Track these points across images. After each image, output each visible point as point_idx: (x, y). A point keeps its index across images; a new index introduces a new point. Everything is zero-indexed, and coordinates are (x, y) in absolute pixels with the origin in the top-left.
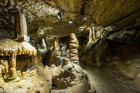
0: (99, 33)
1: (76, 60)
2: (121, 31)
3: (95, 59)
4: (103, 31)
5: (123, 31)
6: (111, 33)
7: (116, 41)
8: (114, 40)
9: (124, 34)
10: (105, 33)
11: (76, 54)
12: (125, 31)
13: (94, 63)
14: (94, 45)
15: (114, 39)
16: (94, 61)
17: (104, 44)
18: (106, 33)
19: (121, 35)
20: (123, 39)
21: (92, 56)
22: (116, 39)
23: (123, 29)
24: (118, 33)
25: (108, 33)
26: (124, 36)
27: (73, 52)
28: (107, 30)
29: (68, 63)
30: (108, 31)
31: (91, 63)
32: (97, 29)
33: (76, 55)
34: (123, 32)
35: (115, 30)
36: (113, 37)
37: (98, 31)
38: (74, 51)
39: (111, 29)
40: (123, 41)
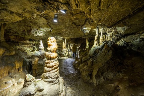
0: (109, 35)
1: (51, 78)
2: (137, 34)
3: (92, 71)
4: (114, 33)
5: (140, 34)
6: (123, 37)
7: (128, 48)
8: (125, 47)
9: (141, 39)
10: (115, 36)
11: (53, 68)
12: (142, 34)
13: (89, 78)
14: (97, 51)
15: (125, 45)
16: (90, 75)
17: (108, 52)
18: (117, 35)
19: (137, 39)
20: (138, 46)
21: (89, 67)
22: (128, 45)
23: (140, 31)
24: (133, 36)
25: (119, 36)
26: (141, 41)
27: (48, 65)
28: (119, 32)
29: (28, 85)
30: (120, 34)
31: (86, 76)
32: (107, 30)
33: (52, 70)
34: (139, 36)
35: (129, 32)
36: (125, 42)
37: (108, 33)
38: (49, 63)
39: (122, 32)
40: (139, 49)
